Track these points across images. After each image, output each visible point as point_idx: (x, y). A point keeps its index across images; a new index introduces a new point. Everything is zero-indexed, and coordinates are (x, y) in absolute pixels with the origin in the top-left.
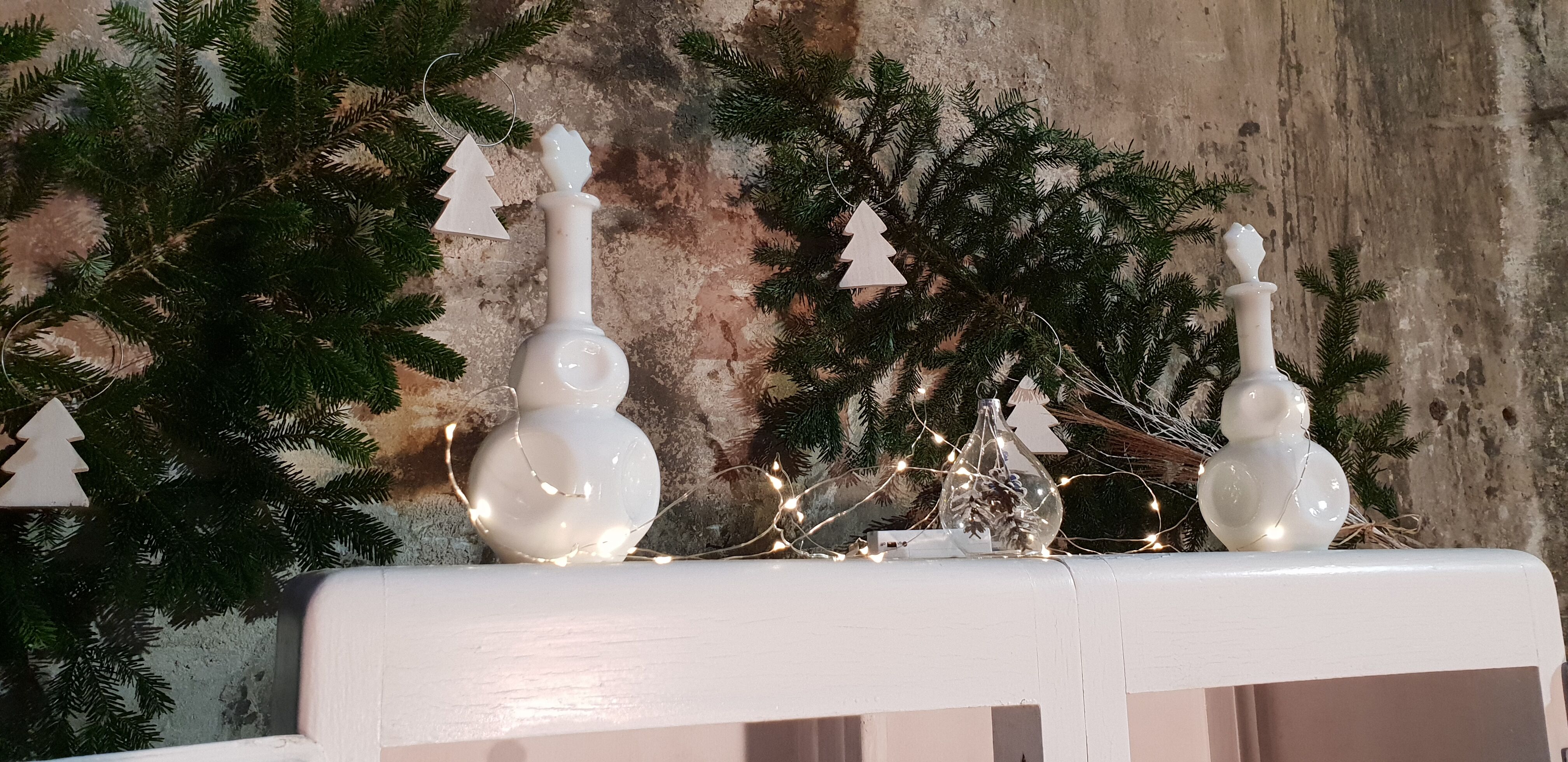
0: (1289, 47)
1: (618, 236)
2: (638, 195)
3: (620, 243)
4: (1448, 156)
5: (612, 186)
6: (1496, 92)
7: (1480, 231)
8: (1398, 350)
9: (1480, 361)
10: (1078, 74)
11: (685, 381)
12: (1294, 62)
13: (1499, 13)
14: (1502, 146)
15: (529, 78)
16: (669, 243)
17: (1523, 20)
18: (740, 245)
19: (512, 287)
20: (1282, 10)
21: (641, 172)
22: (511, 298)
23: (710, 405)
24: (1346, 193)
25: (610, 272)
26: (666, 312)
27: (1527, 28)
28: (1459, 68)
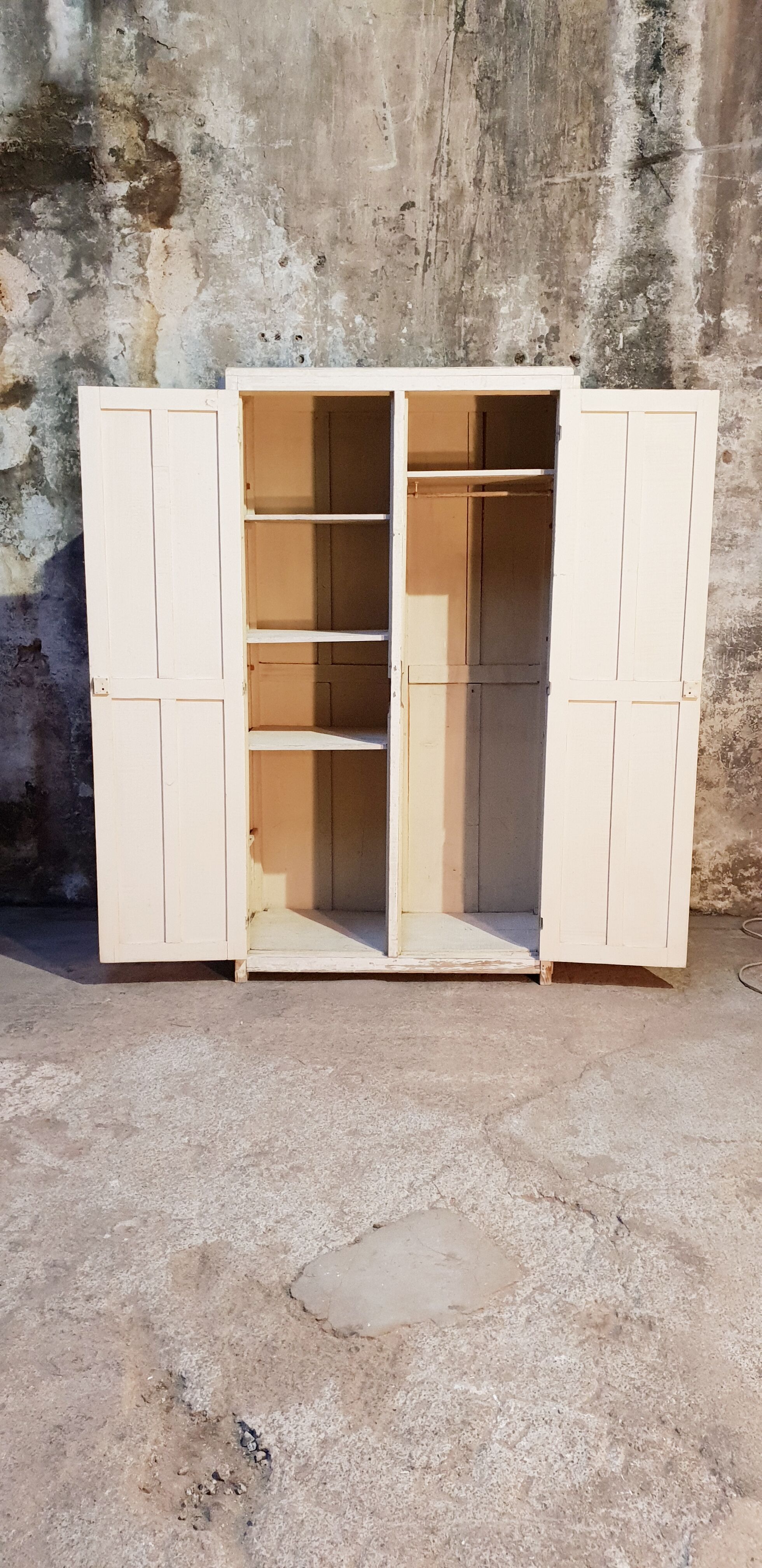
0: (443, 151)
4: (557, 202)
6: (607, 151)
7: (575, 247)
8: (497, 325)
9: (558, 327)
10: (301, 190)
12: (446, 159)
13: (620, 94)
14: (606, 188)
17: (640, 95)
20: (442, 126)
24: (473, 235)
27: (644, 99)
28: (579, 140)
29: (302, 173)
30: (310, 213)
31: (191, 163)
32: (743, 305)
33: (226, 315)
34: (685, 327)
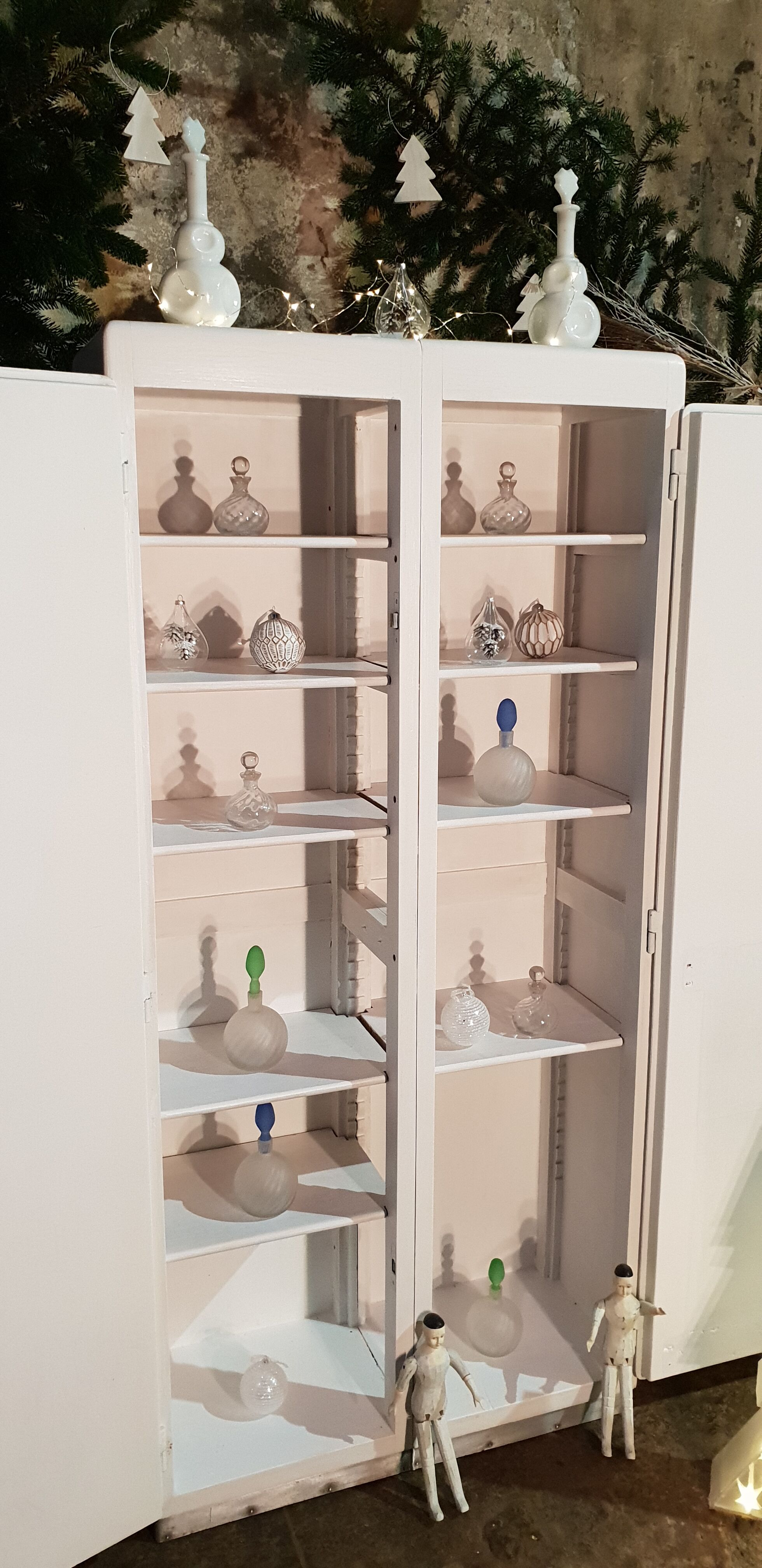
1: (244, 161)
2: (257, 127)
3: (245, 166)
5: (239, 121)
11: (292, 271)
15: (179, 33)
16: (279, 166)
18: (331, 168)
19: (174, 199)
21: (260, 109)
22: (174, 208)
23: (309, 289)
25: (239, 189)
26: (278, 219)
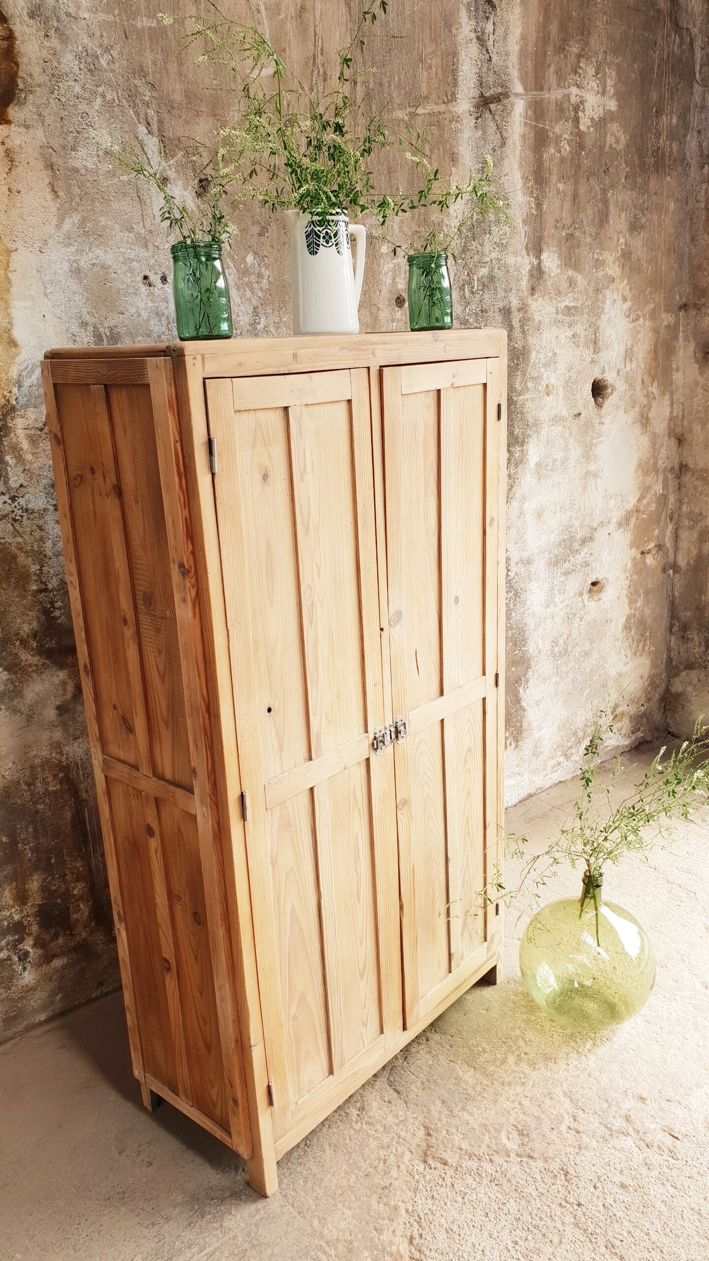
0: (319, 61)
6: (456, 85)
10: (173, 91)
12: (321, 72)
13: (464, 25)
14: (457, 125)
17: (479, 30)
20: (315, 32)
27: (482, 35)
28: (434, 69)
29: (173, 67)
30: (187, 122)
31: (28, 31)
32: (554, 249)
33: (99, 252)
34: (518, 269)
